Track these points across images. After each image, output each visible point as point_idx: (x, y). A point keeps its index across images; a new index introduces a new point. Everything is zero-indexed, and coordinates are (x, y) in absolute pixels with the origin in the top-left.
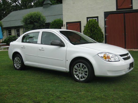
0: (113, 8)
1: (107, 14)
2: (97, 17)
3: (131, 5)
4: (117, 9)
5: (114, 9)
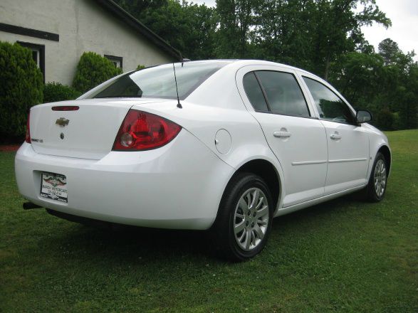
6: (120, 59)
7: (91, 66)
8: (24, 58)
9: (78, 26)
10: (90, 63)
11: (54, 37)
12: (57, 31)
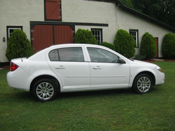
0: (41, 18)
1: (33, 24)
2: (21, 27)
3: (60, 17)
4: (45, 19)
5: (42, 20)
6: (137, 30)
7: (119, 35)
8: (89, 35)
9: (116, 20)
10: (119, 34)
11: (106, 25)
12: (108, 23)
